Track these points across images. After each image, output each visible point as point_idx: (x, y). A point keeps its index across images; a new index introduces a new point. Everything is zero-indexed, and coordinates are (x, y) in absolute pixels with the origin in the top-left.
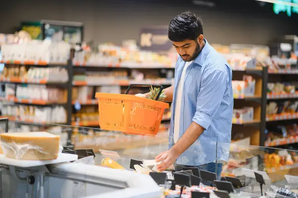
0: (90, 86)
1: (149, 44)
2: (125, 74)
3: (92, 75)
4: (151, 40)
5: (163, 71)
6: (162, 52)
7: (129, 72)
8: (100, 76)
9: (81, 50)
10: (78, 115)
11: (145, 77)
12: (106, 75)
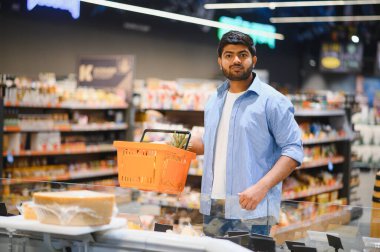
0: (22, 133)
1: (89, 78)
2: (66, 116)
3: (27, 119)
4: (92, 73)
5: (111, 113)
6: (109, 89)
7: (70, 113)
8: (36, 119)
9: (14, 86)
10: (9, 170)
11: (89, 122)
12: (42, 119)
